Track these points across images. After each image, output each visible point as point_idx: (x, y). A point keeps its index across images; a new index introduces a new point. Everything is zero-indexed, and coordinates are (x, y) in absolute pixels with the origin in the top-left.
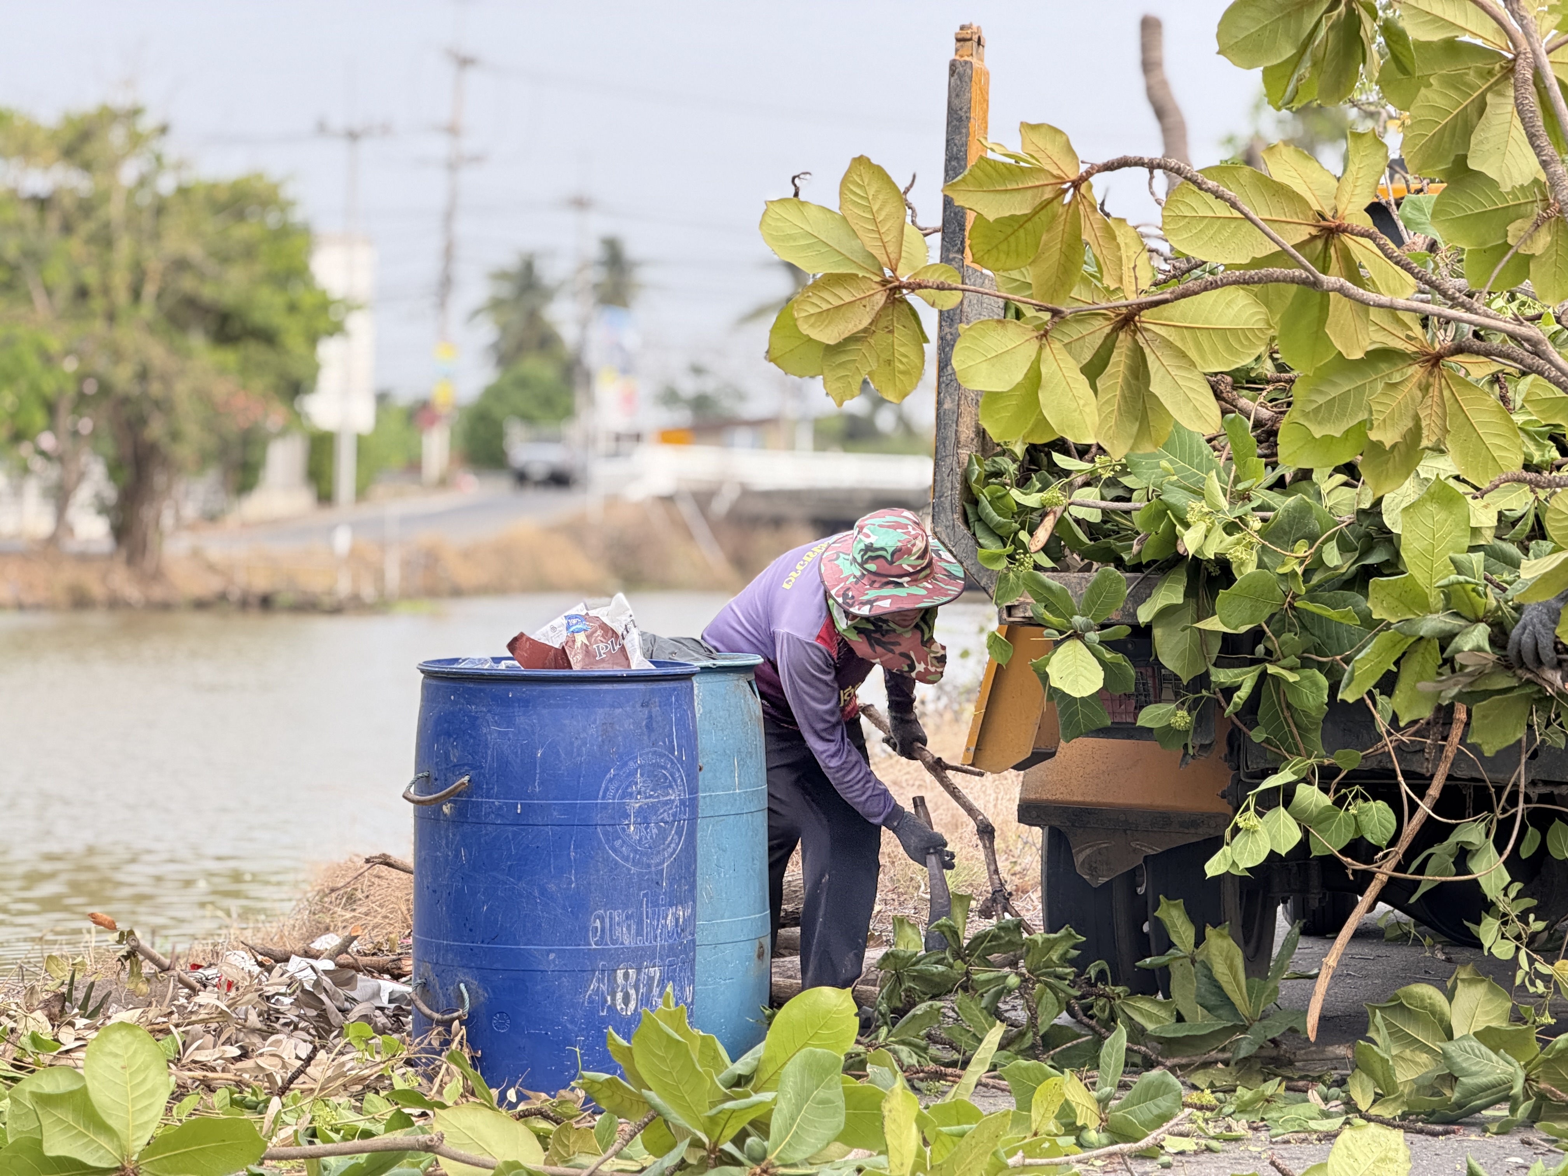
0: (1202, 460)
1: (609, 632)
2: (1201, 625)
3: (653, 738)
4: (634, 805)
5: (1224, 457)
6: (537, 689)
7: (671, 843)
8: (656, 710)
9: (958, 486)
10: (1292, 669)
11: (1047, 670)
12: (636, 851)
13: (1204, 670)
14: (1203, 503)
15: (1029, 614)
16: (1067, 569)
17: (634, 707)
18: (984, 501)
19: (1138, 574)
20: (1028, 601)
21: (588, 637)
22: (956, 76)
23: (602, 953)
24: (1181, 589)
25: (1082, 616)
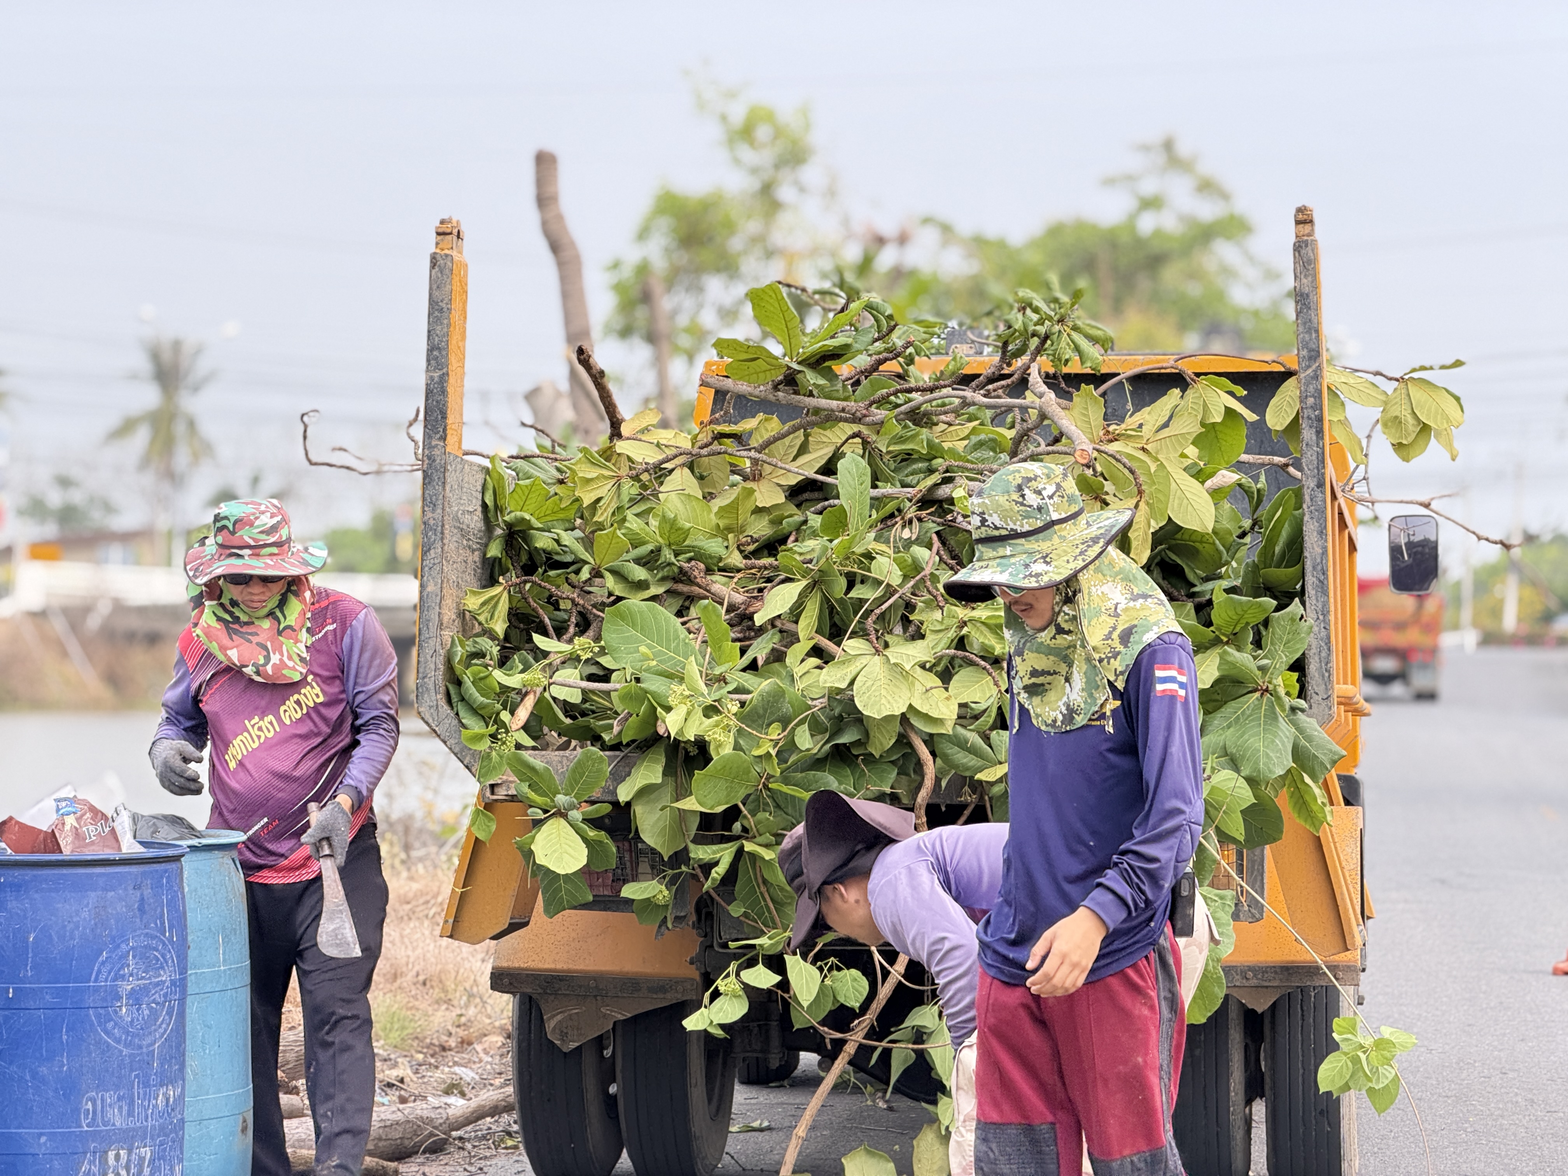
0: (678, 644)
1: (97, 815)
2: (681, 805)
3: (145, 921)
4: (126, 987)
5: (699, 639)
6: (30, 873)
7: (162, 1023)
8: (147, 892)
9: (442, 667)
10: (767, 846)
11: (532, 847)
12: (128, 1033)
13: (683, 846)
14: (684, 686)
15: (512, 792)
16: (545, 747)
17: (126, 889)
18: (468, 682)
19: (617, 753)
20: (511, 779)
21: (78, 820)
22: (437, 269)
23: (94, 1135)
24: (659, 768)
25: (566, 795)
